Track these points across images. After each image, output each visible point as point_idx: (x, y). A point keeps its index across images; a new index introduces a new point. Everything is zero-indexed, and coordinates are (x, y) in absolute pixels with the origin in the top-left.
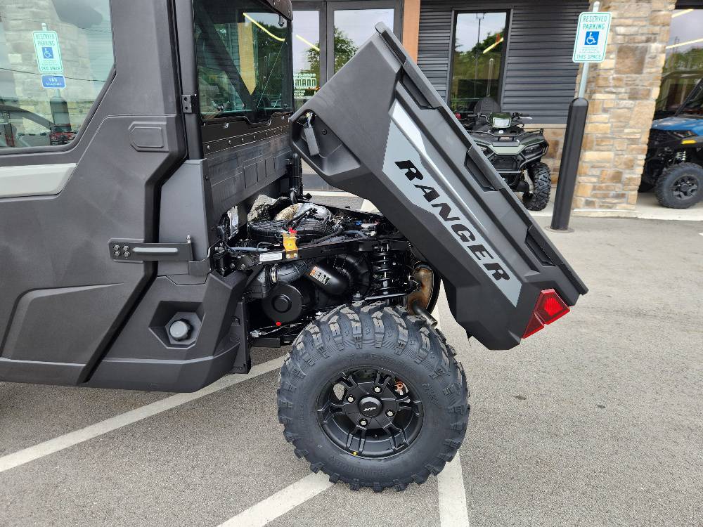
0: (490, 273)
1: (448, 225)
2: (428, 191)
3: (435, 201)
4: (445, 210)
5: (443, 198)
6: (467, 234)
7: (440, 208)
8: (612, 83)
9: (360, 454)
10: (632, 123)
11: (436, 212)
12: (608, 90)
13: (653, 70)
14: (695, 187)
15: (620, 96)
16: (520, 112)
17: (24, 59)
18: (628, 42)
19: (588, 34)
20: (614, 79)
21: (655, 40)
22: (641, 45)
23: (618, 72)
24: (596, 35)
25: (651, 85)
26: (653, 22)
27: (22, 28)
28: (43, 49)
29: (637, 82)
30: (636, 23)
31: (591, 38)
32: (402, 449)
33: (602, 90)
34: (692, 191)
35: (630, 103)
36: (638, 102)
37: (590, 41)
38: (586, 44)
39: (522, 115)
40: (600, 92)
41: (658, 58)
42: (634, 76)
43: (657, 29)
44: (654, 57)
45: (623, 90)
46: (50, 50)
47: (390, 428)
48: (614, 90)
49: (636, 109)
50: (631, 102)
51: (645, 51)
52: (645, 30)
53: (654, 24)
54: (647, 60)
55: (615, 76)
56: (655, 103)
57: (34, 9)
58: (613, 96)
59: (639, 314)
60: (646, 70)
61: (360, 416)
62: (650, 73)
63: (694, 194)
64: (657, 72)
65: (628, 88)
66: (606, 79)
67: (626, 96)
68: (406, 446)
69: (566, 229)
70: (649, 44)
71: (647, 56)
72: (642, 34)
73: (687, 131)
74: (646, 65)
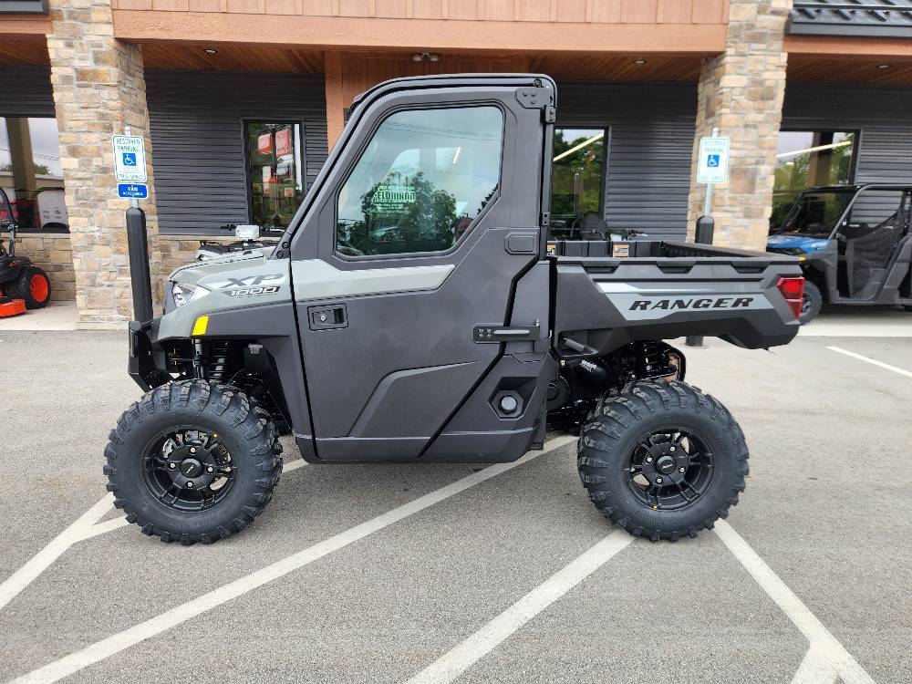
0: (740, 307)
1: (690, 309)
2: (661, 304)
3: (670, 305)
4: (680, 304)
5: (672, 300)
6: (705, 302)
7: (676, 306)
8: (728, 202)
9: (659, 508)
10: (748, 240)
11: (676, 309)
12: (725, 208)
13: (764, 190)
14: (808, 303)
15: (736, 215)
16: (635, 229)
17: (81, 164)
18: (739, 164)
19: (709, 157)
20: (729, 198)
21: (763, 163)
22: (751, 167)
23: (732, 191)
24: (717, 158)
25: (764, 204)
26: (760, 145)
27: (82, 130)
28: (124, 155)
29: (751, 202)
30: (745, 147)
31: (712, 160)
32: (696, 499)
33: (719, 208)
34: (807, 307)
35: (745, 222)
36: (752, 220)
37: (712, 163)
38: (708, 166)
39: (637, 233)
40: (717, 211)
41: (768, 179)
42: (748, 196)
43: (764, 153)
44: (764, 179)
45: (737, 209)
46: (133, 156)
47: (682, 484)
48: (730, 209)
49: (752, 227)
50: (747, 220)
51: (755, 173)
52: (753, 153)
53: (763, 148)
54: (758, 181)
55: (730, 195)
56: (768, 222)
57: (101, 110)
58: (729, 215)
59: (807, 413)
60: (757, 191)
61: (657, 475)
62: (761, 193)
63: (809, 310)
64: (768, 192)
65: (743, 207)
66: (721, 198)
67: (742, 215)
68: (699, 495)
69: (701, 345)
70: (758, 166)
71: (758, 178)
72: (752, 157)
73: (796, 248)
74: (757, 186)
